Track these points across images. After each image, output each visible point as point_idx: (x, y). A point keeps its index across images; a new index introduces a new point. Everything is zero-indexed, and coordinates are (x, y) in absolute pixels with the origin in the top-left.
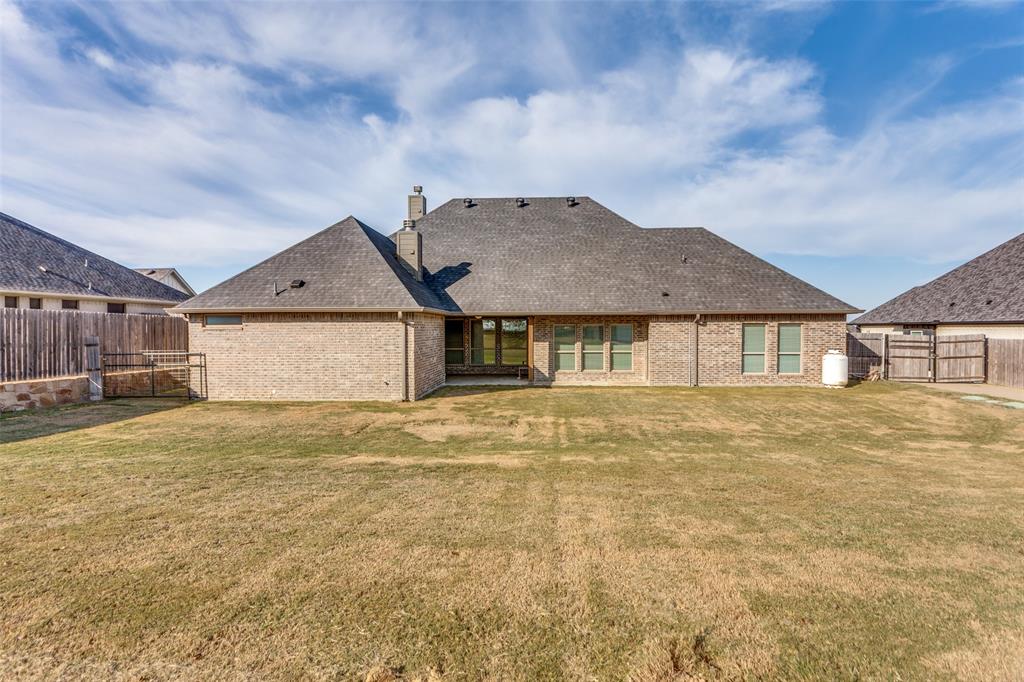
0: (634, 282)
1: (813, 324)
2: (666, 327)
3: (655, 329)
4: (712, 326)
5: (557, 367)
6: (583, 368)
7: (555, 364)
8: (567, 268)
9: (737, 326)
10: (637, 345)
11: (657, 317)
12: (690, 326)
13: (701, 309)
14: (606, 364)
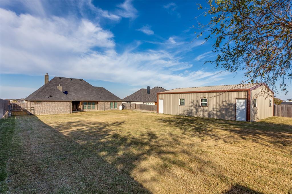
0: (95, 96)
1: (118, 102)
2: (101, 102)
3: (99, 103)
4: (107, 102)
5: (84, 109)
6: (88, 109)
7: (83, 108)
8: (84, 93)
9: (110, 102)
10: (96, 105)
11: (100, 101)
12: (104, 102)
13: (105, 100)
14: (91, 108)
